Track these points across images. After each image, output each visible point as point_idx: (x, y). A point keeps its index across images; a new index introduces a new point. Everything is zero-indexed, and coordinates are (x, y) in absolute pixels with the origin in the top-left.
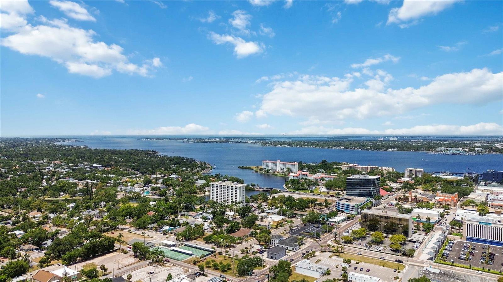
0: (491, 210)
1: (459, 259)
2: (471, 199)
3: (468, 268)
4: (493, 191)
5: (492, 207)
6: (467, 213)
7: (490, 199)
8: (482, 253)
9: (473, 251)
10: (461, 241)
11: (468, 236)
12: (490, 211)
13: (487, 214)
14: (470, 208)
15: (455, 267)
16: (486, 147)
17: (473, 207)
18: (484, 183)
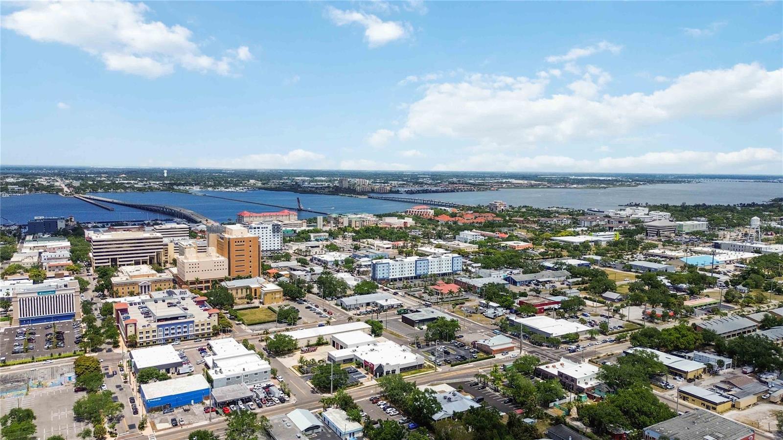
0: (49, 274)
1: (13, 353)
2: (16, 263)
3: (29, 362)
4: (48, 247)
5: (50, 269)
6: (14, 284)
7: (45, 259)
8: (47, 335)
9: (31, 337)
10: (11, 327)
11: (22, 317)
12: (47, 276)
13: (45, 281)
14: (18, 276)
15: (9, 367)
16: (24, 184)
17: (21, 274)
18: (32, 237)
